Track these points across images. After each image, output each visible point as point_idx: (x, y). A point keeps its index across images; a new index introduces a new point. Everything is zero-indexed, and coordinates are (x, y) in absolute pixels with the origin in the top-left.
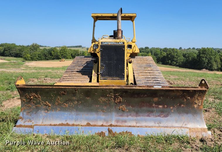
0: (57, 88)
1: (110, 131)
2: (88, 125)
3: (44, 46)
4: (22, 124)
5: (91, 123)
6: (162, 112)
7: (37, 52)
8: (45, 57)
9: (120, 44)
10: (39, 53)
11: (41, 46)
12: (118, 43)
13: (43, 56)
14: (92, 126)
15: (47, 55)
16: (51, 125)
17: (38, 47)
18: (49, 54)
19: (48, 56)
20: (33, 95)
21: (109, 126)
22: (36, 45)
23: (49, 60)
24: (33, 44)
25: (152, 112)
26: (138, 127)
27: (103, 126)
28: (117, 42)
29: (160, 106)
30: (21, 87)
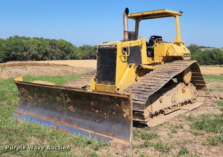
2: (48, 119)
3: (207, 48)
7: (195, 55)
8: (205, 61)
9: (113, 47)
10: (197, 56)
11: (203, 47)
12: (112, 46)
13: (202, 59)
15: (207, 59)
17: (197, 49)
18: (209, 57)
19: (209, 59)
22: (194, 46)
23: (209, 65)
24: (192, 45)
28: (110, 45)
29: (97, 111)
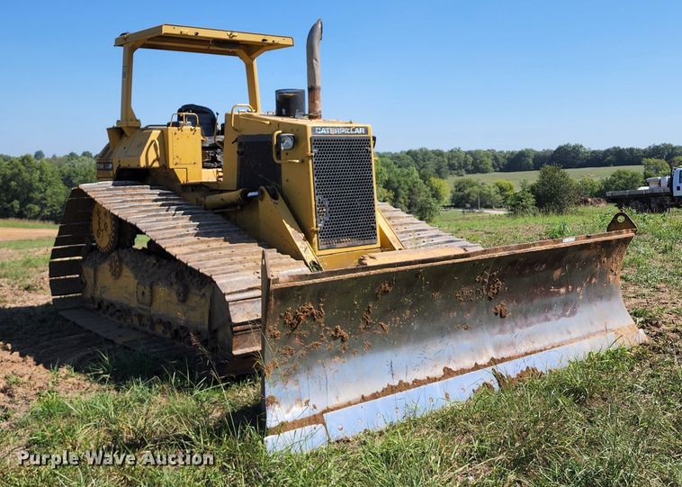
0: (379, 274)
1: (500, 378)
2: (448, 373)
4: (288, 417)
5: (454, 368)
6: (565, 304)
9: (357, 134)
14: (457, 373)
16: (364, 399)
20: (305, 308)
21: (489, 364)
25: (550, 307)
26: (541, 351)
27: (479, 369)
28: (350, 127)
29: (563, 290)
30: (284, 285)
